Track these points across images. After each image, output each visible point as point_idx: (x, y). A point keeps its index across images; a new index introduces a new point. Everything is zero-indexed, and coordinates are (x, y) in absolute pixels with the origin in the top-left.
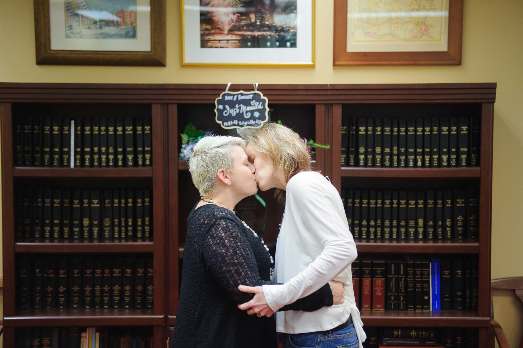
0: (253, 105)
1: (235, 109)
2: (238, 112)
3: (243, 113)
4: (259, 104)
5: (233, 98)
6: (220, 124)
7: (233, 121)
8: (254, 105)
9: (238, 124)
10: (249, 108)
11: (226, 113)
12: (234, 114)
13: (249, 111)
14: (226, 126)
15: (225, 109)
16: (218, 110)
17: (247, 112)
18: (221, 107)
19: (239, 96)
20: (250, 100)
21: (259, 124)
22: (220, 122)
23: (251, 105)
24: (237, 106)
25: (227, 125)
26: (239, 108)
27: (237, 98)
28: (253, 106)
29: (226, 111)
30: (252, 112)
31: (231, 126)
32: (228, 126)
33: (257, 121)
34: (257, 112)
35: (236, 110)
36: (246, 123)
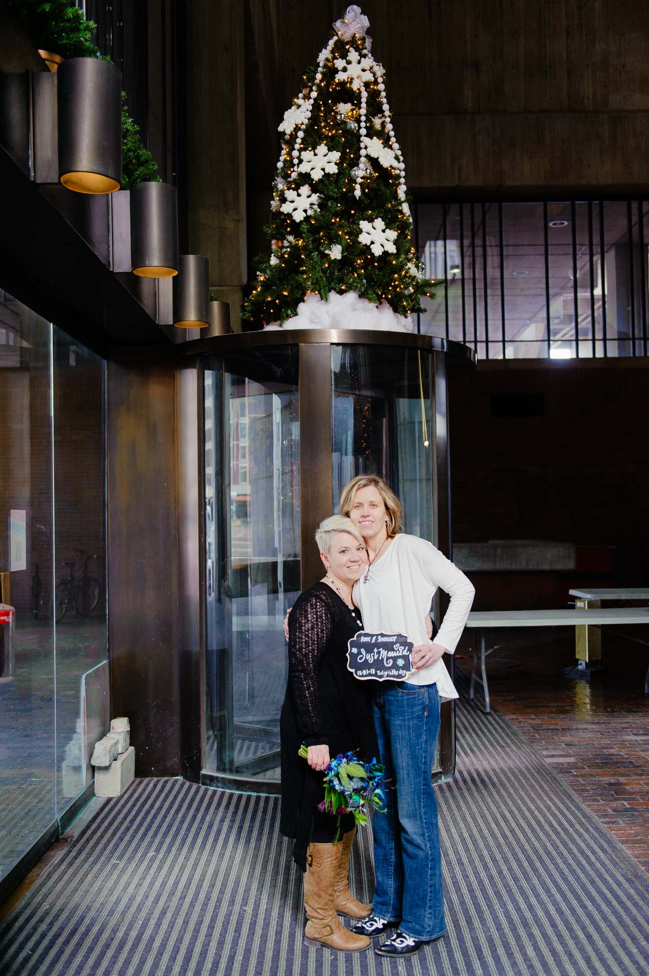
0: (396, 649)
1: (373, 654)
2: (376, 658)
3: (383, 659)
4: (404, 649)
5: (371, 640)
6: (352, 673)
7: (369, 670)
8: (398, 650)
9: (376, 673)
10: (391, 654)
11: (361, 659)
12: (371, 661)
13: (391, 658)
14: (360, 676)
15: (359, 653)
16: (351, 654)
17: (388, 658)
18: (355, 650)
19: (379, 637)
20: (393, 643)
21: (403, 675)
22: (353, 670)
23: (393, 650)
24: (376, 650)
25: (361, 674)
26: (379, 653)
27: (377, 639)
28: (396, 651)
29: (362, 656)
30: (395, 659)
31: (366, 676)
32: (362, 676)
33: (401, 672)
34: (401, 659)
35: (374, 656)
36: (386, 673)
